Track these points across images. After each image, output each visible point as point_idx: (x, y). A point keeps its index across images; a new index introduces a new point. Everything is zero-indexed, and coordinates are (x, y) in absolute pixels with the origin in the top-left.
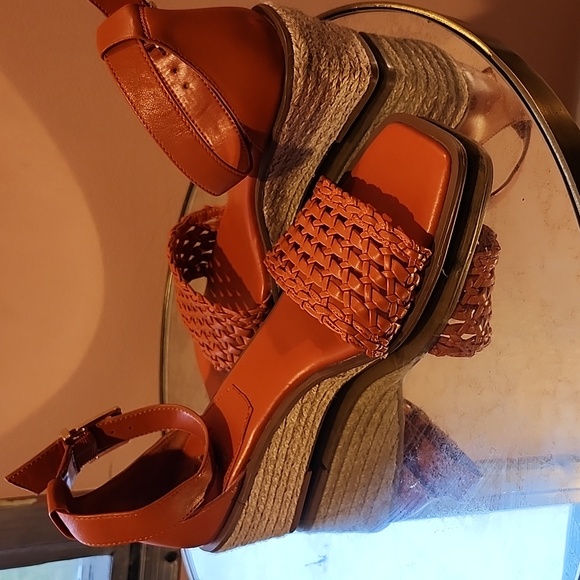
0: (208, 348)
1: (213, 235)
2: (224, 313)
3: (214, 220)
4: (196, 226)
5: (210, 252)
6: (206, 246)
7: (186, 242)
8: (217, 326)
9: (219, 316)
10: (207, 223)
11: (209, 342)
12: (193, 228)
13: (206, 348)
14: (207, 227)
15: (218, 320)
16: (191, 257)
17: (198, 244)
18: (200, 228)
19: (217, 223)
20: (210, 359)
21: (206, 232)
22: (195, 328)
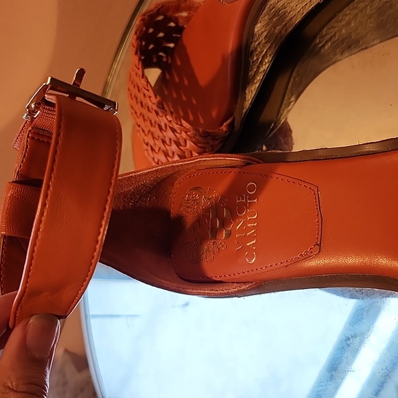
0: (152, 149)
1: (180, 30)
2: (182, 125)
3: (185, 14)
4: (165, 16)
5: (172, 45)
6: (168, 38)
7: (151, 30)
8: (169, 134)
9: (176, 127)
10: (177, 15)
11: (155, 145)
12: (161, 18)
13: (149, 148)
14: (176, 20)
15: (173, 130)
16: (152, 46)
17: (161, 35)
18: (168, 19)
19: (188, 19)
20: (151, 160)
21: (172, 24)
22: (143, 125)
